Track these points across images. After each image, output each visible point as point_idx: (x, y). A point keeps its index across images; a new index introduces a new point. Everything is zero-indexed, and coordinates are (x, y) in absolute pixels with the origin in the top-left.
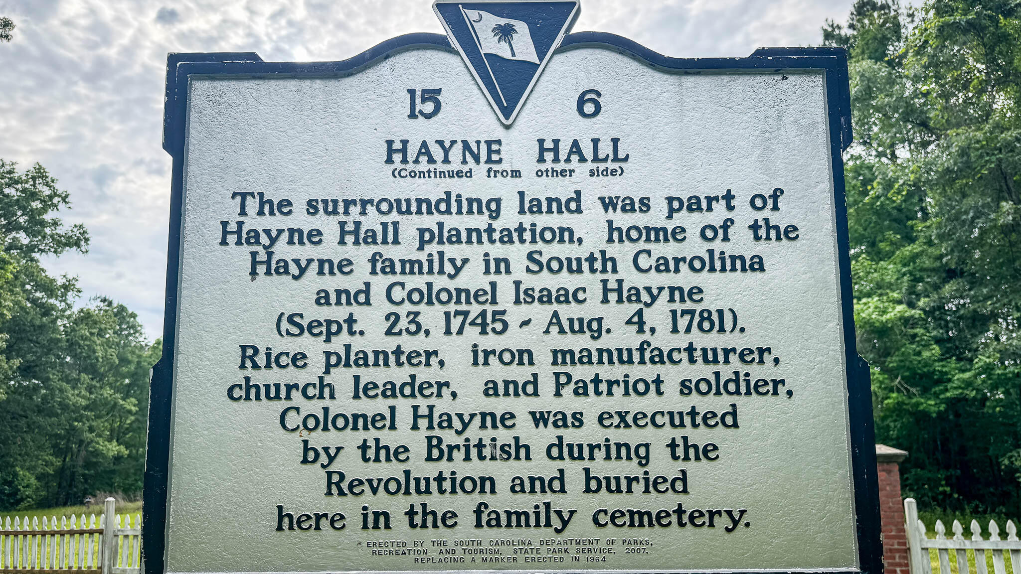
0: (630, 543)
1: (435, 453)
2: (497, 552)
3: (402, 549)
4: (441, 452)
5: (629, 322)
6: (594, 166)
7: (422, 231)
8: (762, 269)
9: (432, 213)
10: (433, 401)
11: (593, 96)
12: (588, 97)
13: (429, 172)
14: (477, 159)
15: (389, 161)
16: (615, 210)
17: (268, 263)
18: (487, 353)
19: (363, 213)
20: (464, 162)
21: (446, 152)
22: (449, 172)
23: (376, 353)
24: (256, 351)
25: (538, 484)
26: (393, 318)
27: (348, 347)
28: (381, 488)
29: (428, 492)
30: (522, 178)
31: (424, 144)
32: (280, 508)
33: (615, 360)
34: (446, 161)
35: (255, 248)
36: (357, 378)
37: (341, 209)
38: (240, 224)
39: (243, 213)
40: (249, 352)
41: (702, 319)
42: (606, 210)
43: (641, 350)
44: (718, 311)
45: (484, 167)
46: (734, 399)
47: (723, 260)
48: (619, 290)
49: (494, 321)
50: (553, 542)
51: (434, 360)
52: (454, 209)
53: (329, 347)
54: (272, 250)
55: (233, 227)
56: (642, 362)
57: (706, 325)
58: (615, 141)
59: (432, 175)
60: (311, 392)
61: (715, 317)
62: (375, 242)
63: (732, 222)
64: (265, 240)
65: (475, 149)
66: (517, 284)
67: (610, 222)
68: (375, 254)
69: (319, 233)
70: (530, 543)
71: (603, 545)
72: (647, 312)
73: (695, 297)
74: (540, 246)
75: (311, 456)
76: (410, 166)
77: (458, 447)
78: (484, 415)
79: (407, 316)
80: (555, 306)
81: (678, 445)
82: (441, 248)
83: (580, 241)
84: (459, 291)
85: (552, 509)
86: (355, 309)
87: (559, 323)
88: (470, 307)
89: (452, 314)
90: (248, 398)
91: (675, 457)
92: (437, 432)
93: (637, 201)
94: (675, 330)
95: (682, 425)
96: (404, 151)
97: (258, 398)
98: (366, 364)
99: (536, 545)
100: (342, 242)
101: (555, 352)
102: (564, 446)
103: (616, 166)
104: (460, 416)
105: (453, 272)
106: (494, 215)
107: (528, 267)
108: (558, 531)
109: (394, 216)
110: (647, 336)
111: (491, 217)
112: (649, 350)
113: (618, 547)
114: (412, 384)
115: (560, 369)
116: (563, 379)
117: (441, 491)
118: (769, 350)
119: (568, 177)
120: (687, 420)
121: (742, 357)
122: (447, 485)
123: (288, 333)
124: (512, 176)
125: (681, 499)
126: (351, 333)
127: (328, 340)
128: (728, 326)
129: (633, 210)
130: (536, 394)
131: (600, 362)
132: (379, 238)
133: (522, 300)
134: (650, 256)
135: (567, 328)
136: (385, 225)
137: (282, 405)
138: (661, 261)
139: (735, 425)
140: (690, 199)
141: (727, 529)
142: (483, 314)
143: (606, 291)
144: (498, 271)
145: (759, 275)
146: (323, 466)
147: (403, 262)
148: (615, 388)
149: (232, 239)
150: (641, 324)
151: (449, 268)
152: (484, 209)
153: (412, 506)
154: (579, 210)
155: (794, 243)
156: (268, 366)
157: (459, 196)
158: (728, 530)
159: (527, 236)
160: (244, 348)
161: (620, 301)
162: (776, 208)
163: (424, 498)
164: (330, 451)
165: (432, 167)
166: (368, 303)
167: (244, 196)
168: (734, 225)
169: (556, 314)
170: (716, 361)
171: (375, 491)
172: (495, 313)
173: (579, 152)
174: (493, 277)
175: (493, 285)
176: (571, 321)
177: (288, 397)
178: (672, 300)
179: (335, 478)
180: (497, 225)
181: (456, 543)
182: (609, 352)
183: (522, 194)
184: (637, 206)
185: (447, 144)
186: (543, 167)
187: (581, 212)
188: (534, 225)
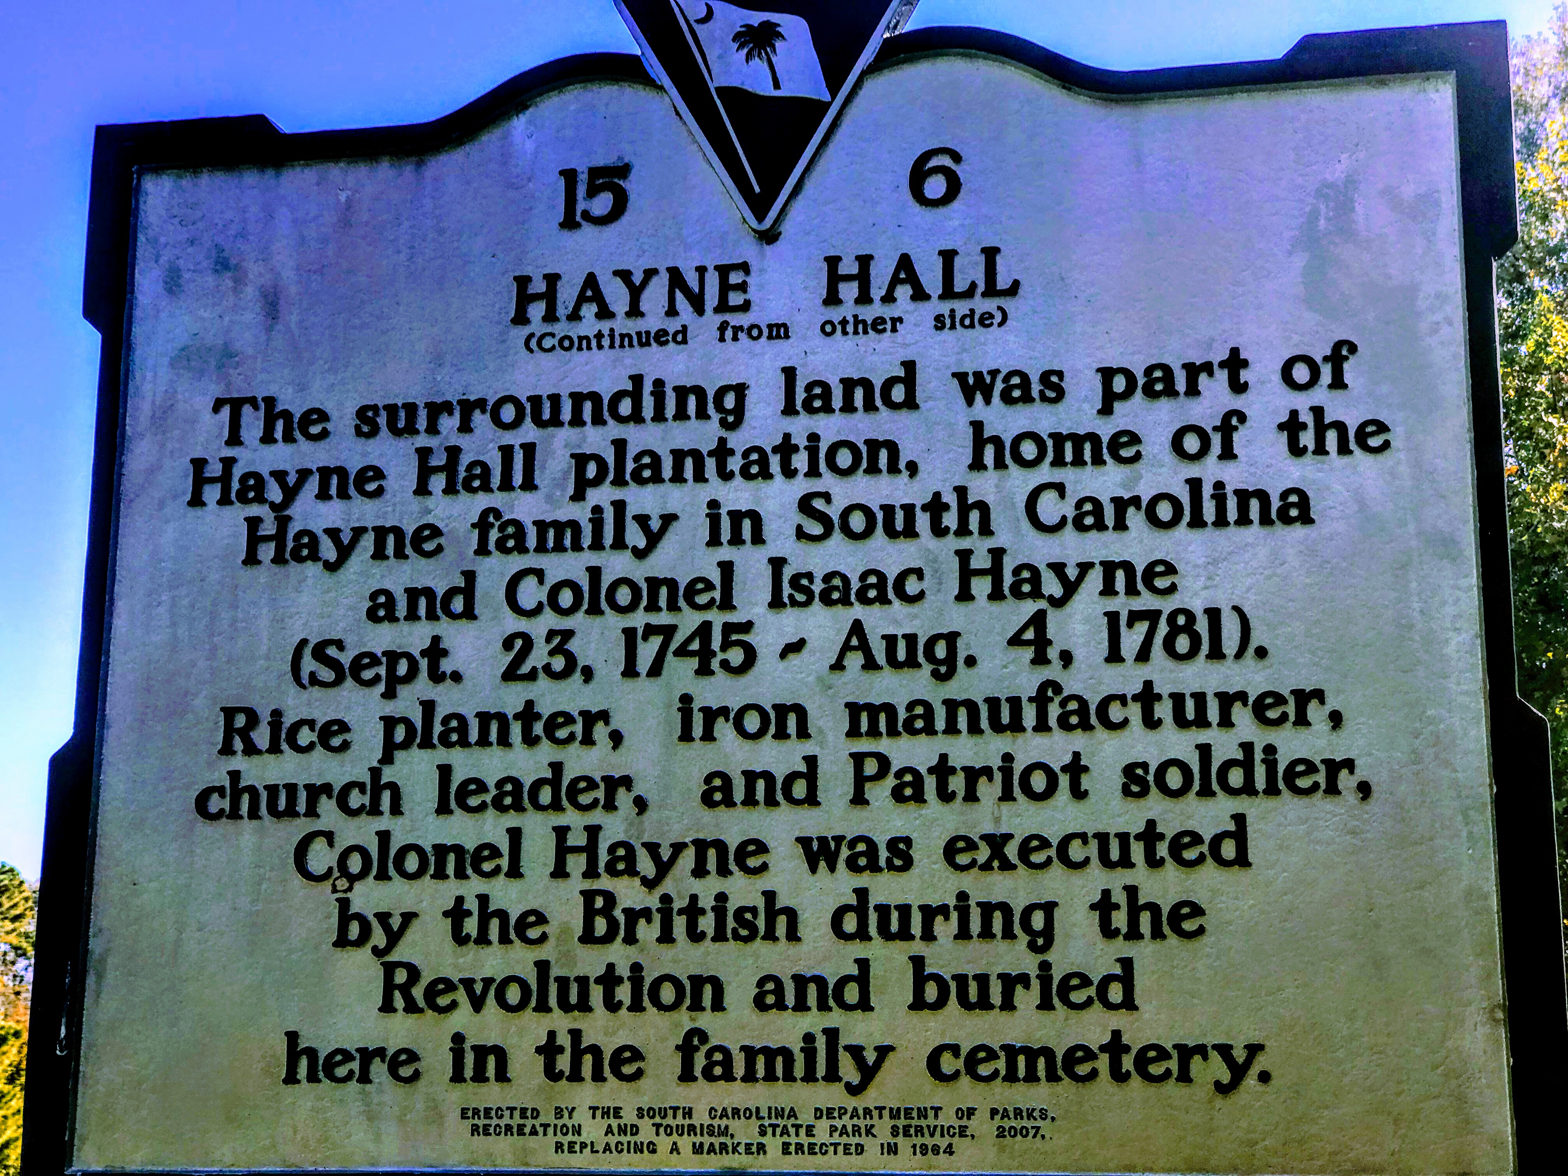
0: (1005, 1115)
1: (601, 926)
2: (725, 1132)
3: (529, 1123)
4: (613, 925)
5: (1016, 641)
6: (944, 308)
7: (581, 460)
8: (1306, 519)
9: (604, 423)
10: (596, 817)
11: (945, 161)
12: (934, 162)
13: (599, 336)
14: (699, 308)
15: (521, 319)
16: (988, 401)
17: (280, 537)
18: (711, 715)
19: (465, 427)
20: (672, 312)
21: (636, 292)
22: (639, 334)
23: (484, 718)
24: (253, 718)
25: (812, 990)
26: (519, 643)
27: (429, 707)
28: (491, 999)
29: (584, 1006)
30: (791, 340)
31: (591, 281)
32: (292, 1037)
33: (984, 724)
34: (634, 311)
35: (255, 510)
36: (445, 771)
37: (422, 423)
38: (228, 463)
39: (234, 439)
40: (240, 721)
41: (1174, 631)
42: (970, 402)
43: (1041, 700)
44: (1207, 611)
45: (712, 320)
46: (1240, 804)
47: (1220, 498)
48: (995, 572)
49: (726, 645)
50: (842, 1111)
51: (600, 731)
52: (648, 411)
53: (391, 708)
54: (287, 513)
55: (215, 469)
56: (1042, 726)
57: (1183, 644)
58: (991, 254)
59: (606, 342)
60: (356, 800)
61: (1202, 626)
62: (486, 487)
63: (1242, 418)
64: (275, 494)
65: (694, 284)
66: (777, 564)
67: (977, 426)
68: (485, 513)
69: (379, 474)
70: (793, 1114)
71: (948, 1119)
72: (1053, 618)
73: (1161, 583)
74: (828, 481)
75: (354, 930)
76: (561, 328)
77: (646, 913)
78: (701, 846)
79: (548, 640)
80: (857, 611)
81: (1117, 907)
82: (618, 494)
83: (913, 468)
84: (654, 583)
85: (843, 1041)
86: (445, 628)
87: (865, 647)
88: (680, 615)
89: (640, 632)
90: (234, 814)
91: (1108, 932)
92: (605, 882)
93: (1035, 379)
94: (1114, 656)
95: (1126, 862)
96: (550, 296)
97: (254, 814)
98: (464, 742)
99: (806, 1117)
100: (422, 490)
101: (854, 709)
102: (871, 910)
103: (990, 305)
104: (653, 848)
105: (642, 543)
106: (731, 419)
107: (799, 528)
108: (853, 1090)
109: (529, 432)
110: (1053, 671)
111: (723, 423)
112: (1057, 700)
113: (981, 1124)
114: (555, 782)
115: (864, 745)
116: (871, 767)
117: (612, 1005)
118: (1319, 695)
119: (888, 333)
120: (1137, 851)
121: (1259, 710)
122: (623, 993)
123: (314, 680)
124: (770, 337)
125: (1119, 1020)
126: (436, 676)
127: (390, 694)
128: (1230, 644)
129: (1027, 398)
130: (812, 800)
131: (952, 729)
132: (496, 480)
133: (786, 600)
134: (1062, 496)
135: (880, 657)
136: (507, 452)
137: (301, 827)
138: (1088, 507)
139: (1242, 860)
140: (1149, 371)
141: (1218, 1085)
142: (705, 630)
143: (966, 574)
144: (736, 540)
145: (1298, 531)
146: (376, 951)
147: (541, 526)
148: (983, 786)
149: (212, 493)
150: (1041, 643)
151: (635, 537)
152: (711, 409)
153: (552, 1035)
154: (911, 403)
155: (1380, 457)
156: (274, 749)
157: (659, 384)
158: (1222, 1089)
159: (800, 461)
160: (229, 713)
161: (996, 595)
162: (1338, 383)
163: (576, 1021)
164: (391, 921)
165: (605, 326)
166: (469, 614)
167: (237, 405)
168: (1248, 424)
169: (857, 628)
170: (1202, 721)
171: (478, 1004)
172: (729, 627)
173: (913, 280)
174: (725, 553)
175: (726, 568)
176: (890, 641)
177: (312, 812)
178: (1108, 590)
179: (401, 976)
180: (738, 441)
181: (640, 1111)
182: (971, 706)
183: (790, 373)
184: (1036, 388)
185: (637, 279)
186: (835, 314)
187: (916, 407)
188: (814, 438)
